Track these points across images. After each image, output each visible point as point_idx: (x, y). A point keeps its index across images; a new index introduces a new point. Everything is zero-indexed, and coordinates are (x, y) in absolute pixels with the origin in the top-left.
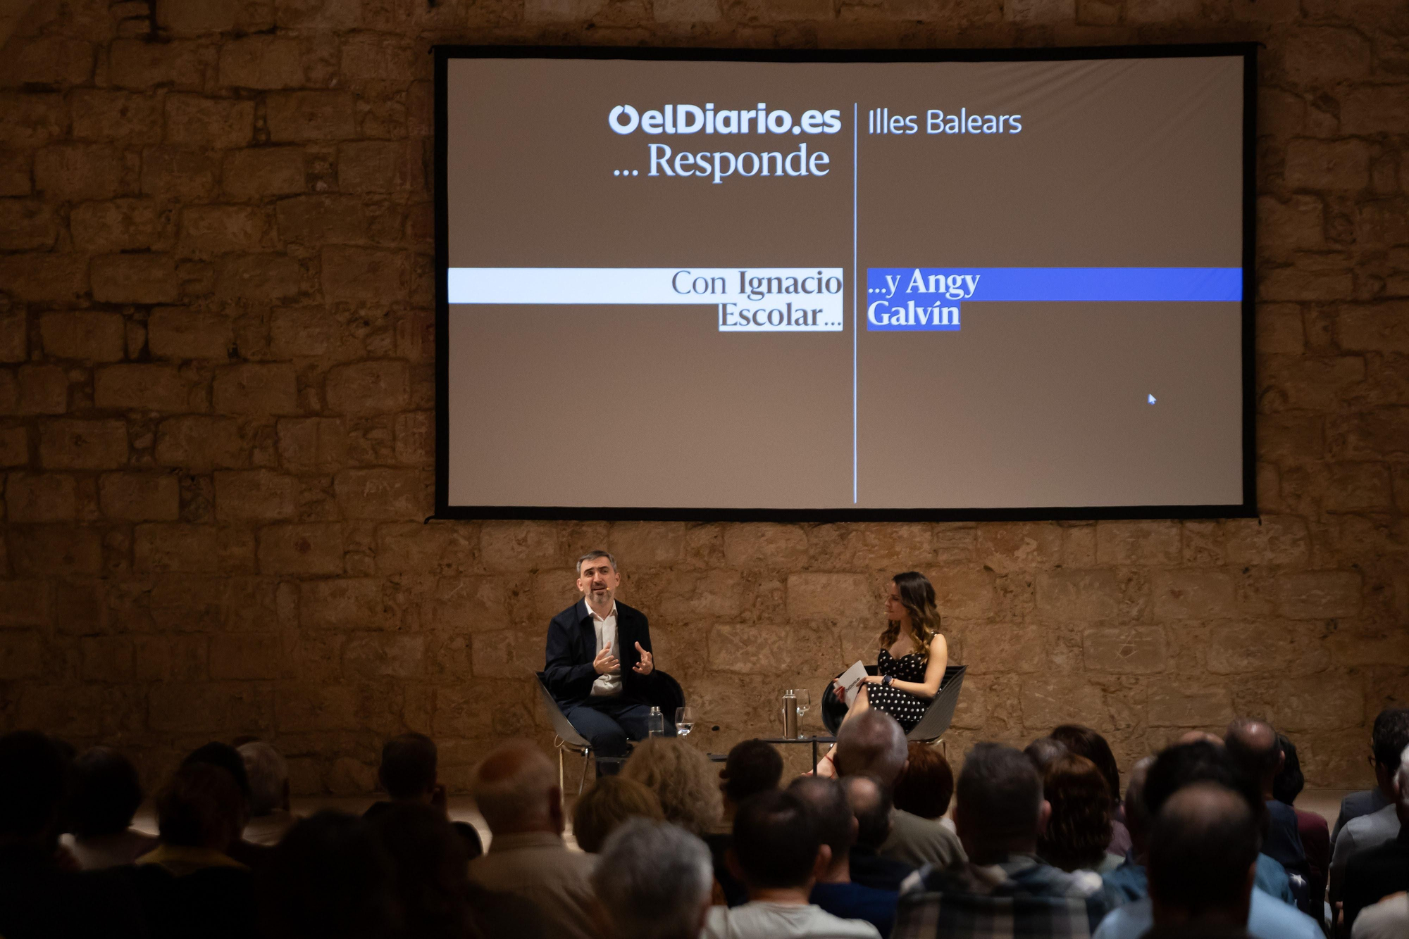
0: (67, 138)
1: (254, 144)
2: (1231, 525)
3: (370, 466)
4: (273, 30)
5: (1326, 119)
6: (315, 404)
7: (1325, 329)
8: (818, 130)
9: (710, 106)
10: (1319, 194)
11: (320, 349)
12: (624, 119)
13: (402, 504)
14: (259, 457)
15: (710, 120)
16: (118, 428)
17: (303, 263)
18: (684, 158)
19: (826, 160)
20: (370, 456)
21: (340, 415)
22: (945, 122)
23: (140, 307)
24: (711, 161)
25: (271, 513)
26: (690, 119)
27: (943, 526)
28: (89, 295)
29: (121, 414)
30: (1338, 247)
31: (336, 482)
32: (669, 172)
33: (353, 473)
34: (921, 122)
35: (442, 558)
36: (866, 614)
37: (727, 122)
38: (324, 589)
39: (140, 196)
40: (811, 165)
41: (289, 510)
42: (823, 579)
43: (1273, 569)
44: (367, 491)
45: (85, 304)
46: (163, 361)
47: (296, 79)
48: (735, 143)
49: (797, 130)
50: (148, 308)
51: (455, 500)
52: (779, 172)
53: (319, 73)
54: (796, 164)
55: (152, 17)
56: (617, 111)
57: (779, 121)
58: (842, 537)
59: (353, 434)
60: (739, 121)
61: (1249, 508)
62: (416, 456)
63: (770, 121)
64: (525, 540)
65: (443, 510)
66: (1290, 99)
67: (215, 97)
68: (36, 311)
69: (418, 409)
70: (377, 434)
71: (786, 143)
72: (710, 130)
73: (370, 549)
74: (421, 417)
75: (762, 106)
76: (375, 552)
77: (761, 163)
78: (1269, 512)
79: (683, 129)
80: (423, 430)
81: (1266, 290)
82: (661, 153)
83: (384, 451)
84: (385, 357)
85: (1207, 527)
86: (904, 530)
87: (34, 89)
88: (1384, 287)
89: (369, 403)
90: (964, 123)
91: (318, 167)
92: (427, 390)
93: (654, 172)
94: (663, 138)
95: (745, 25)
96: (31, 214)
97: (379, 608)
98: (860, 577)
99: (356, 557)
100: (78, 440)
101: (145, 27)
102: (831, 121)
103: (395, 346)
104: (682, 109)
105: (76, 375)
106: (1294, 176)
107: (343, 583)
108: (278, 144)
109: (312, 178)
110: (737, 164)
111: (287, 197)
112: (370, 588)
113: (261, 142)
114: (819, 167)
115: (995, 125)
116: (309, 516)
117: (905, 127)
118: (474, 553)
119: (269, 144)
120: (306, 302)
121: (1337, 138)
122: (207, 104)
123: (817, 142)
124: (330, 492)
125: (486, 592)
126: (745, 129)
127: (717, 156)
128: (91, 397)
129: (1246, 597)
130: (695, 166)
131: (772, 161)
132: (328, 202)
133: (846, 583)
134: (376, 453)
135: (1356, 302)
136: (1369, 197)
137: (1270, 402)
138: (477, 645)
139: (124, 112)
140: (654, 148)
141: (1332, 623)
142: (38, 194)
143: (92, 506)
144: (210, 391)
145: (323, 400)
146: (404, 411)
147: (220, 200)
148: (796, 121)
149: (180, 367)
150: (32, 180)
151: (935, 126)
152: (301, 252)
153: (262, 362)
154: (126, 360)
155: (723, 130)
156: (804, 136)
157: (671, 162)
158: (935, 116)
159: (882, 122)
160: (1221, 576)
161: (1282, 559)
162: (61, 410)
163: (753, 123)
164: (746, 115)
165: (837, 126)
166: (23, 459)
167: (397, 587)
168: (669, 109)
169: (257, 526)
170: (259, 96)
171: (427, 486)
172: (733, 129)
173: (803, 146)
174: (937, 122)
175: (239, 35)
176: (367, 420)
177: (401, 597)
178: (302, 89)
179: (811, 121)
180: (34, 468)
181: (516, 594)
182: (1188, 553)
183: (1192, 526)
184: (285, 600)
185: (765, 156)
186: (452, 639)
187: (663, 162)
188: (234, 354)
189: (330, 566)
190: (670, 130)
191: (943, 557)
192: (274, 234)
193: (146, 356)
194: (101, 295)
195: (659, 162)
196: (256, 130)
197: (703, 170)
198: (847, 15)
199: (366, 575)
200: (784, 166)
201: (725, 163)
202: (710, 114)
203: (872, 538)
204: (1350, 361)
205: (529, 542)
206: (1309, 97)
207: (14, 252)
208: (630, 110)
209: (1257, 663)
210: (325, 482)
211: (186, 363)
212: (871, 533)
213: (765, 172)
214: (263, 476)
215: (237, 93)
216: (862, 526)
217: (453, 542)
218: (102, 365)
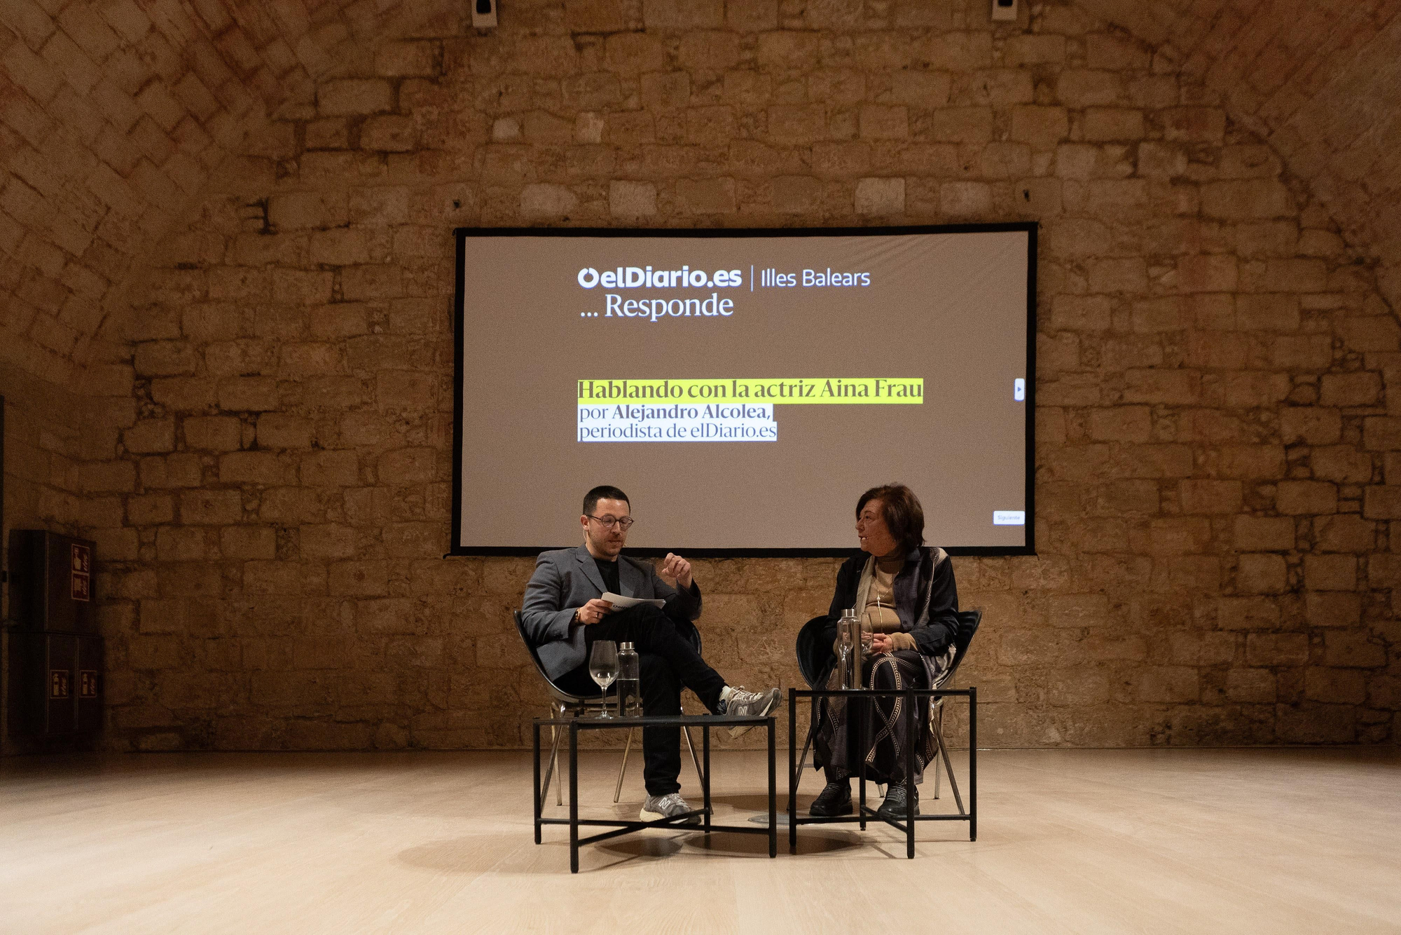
0: (205, 299)
1: (333, 301)
2: (1016, 560)
3: (407, 521)
4: (347, 225)
5: (1080, 281)
6: (371, 479)
7: (1081, 425)
8: (725, 284)
9: (649, 268)
10: (1077, 332)
11: (374, 441)
12: (588, 278)
13: (429, 547)
14: (330, 515)
15: (649, 278)
16: (234, 497)
17: (365, 383)
18: (631, 304)
19: (731, 304)
20: (408, 515)
21: (388, 486)
22: (816, 278)
23: (250, 413)
24: (649, 306)
25: (337, 553)
26: (635, 277)
27: (811, 560)
28: (217, 406)
29: (237, 486)
30: (1088, 369)
31: (384, 532)
32: (620, 314)
33: (396, 525)
34: (799, 279)
35: (456, 584)
36: (755, 622)
37: (661, 279)
38: (374, 605)
39: (254, 337)
40: (721, 308)
41: (350, 551)
42: (725, 598)
43: (1045, 591)
44: (404, 537)
45: (214, 411)
46: (267, 449)
47: (363, 258)
48: (667, 293)
49: (710, 284)
50: (258, 414)
51: (465, 542)
52: (698, 313)
53: (378, 253)
54: (709, 308)
55: (265, 218)
56: (583, 272)
57: (698, 278)
58: (739, 569)
59: (396, 499)
60: (669, 278)
61: (1029, 549)
62: (440, 514)
63: (691, 278)
64: (514, 571)
65: (456, 549)
66: (1055, 267)
67: (306, 270)
68: (181, 416)
69: (443, 481)
70: (412, 498)
71: (703, 293)
72: (649, 285)
73: (406, 578)
74: (443, 486)
75: (686, 268)
76: (409, 580)
77: (685, 307)
78: (1042, 552)
79: (630, 284)
80: (445, 495)
81: (1040, 398)
82: (614, 301)
83: (418, 510)
84: (420, 446)
85: (998, 562)
86: (784, 564)
87: (184, 267)
88: (1121, 397)
89: (408, 477)
90: (830, 279)
91: (376, 317)
92: (447, 467)
93: (609, 314)
94: (616, 290)
95: (673, 217)
96: (179, 351)
97: (412, 619)
98: (751, 597)
99: (396, 584)
100: (207, 504)
101: (260, 224)
102: (734, 278)
103: (427, 438)
104: (630, 270)
105: (208, 460)
106: (1058, 320)
107: (386, 601)
108: (349, 302)
109: (371, 325)
110: (667, 307)
111: (354, 337)
112: (406, 605)
113: (337, 299)
114: (726, 310)
115: (850, 280)
116: (365, 555)
117: (788, 282)
118: (479, 581)
119: (342, 301)
120: (365, 408)
121: (1088, 294)
122: (302, 274)
123: (724, 293)
124: (379, 538)
125: (487, 607)
126: (674, 284)
127: (654, 302)
128: (217, 475)
129: (1025, 611)
130: (639, 310)
131: (693, 306)
132: (381, 339)
133: (742, 601)
134: (412, 512)
135: (1101, 407)
136: (1109, 334)
137: (1041, 476)
138: (480, 644)
139: (243, 281)
140: (609, 297)
141: (1085, 630)
142: (185, 338)
143: (216, 549)
144: (298, 470)
145: (376, 476)
146: (432, 482)
147: (308, 338)
148: (710, 278)
149: (278, 454)
150: (181, 328)
151: (809, 281)
152: (363, 375)
153: (334, 450)
154: (242, 449)
155: (658, 285)
156: (715, 288)
157: (621, 307)
158: (809, 274)
159: (771, 278)
160: (1009, 598)
161: (1052, 585)
162: (197, 484)
163: (680, 279)
164: (675, 274)
165: (739, 281)
166: (170, 517)
167: (424, 604)
168: (620, 270)
169: (328, 562)
170: (337, 269)
171: (447, 534)
172: (666, 284)
173: (715, 295)
174: (810, 278)
175: (324, 229)
176: (405, 489)
177: (427, 611)
178: (367, 264)
179: (721, 278)
180: (177, 524)
181: (507, 609)
182: (984, 581)
183: (988, 561)
184: (347, 614)
185: (688, 302)
186: (462, 641)
187: (616, 307)
188: (316, 445)
189: (378, 589)
190: (621, 285)
191: (810, 583)
192: (345, 362)
193: (255, 446)
194: (226, 405)
195: (612, 307)
196: (334, 291)
197: (644, 312)
198: (746, 209)
199: (403, 596)
200: (701, 309)
201: (659, 307)
202: (649, 274)
203: (760, 569)
204: (1098, 447)
205: (518, 573)
206: (1068, 266)
207: (166, 377)
208: (593, 271)
209: (1033, 658)
210: (376, 532)
211: (283, 451)
212: (759, 565)
213: (688, 313)
214: (333, 527)
215: (321, 267)
216: (753, 560)
217: (465, 573)
218: (225, 453)
